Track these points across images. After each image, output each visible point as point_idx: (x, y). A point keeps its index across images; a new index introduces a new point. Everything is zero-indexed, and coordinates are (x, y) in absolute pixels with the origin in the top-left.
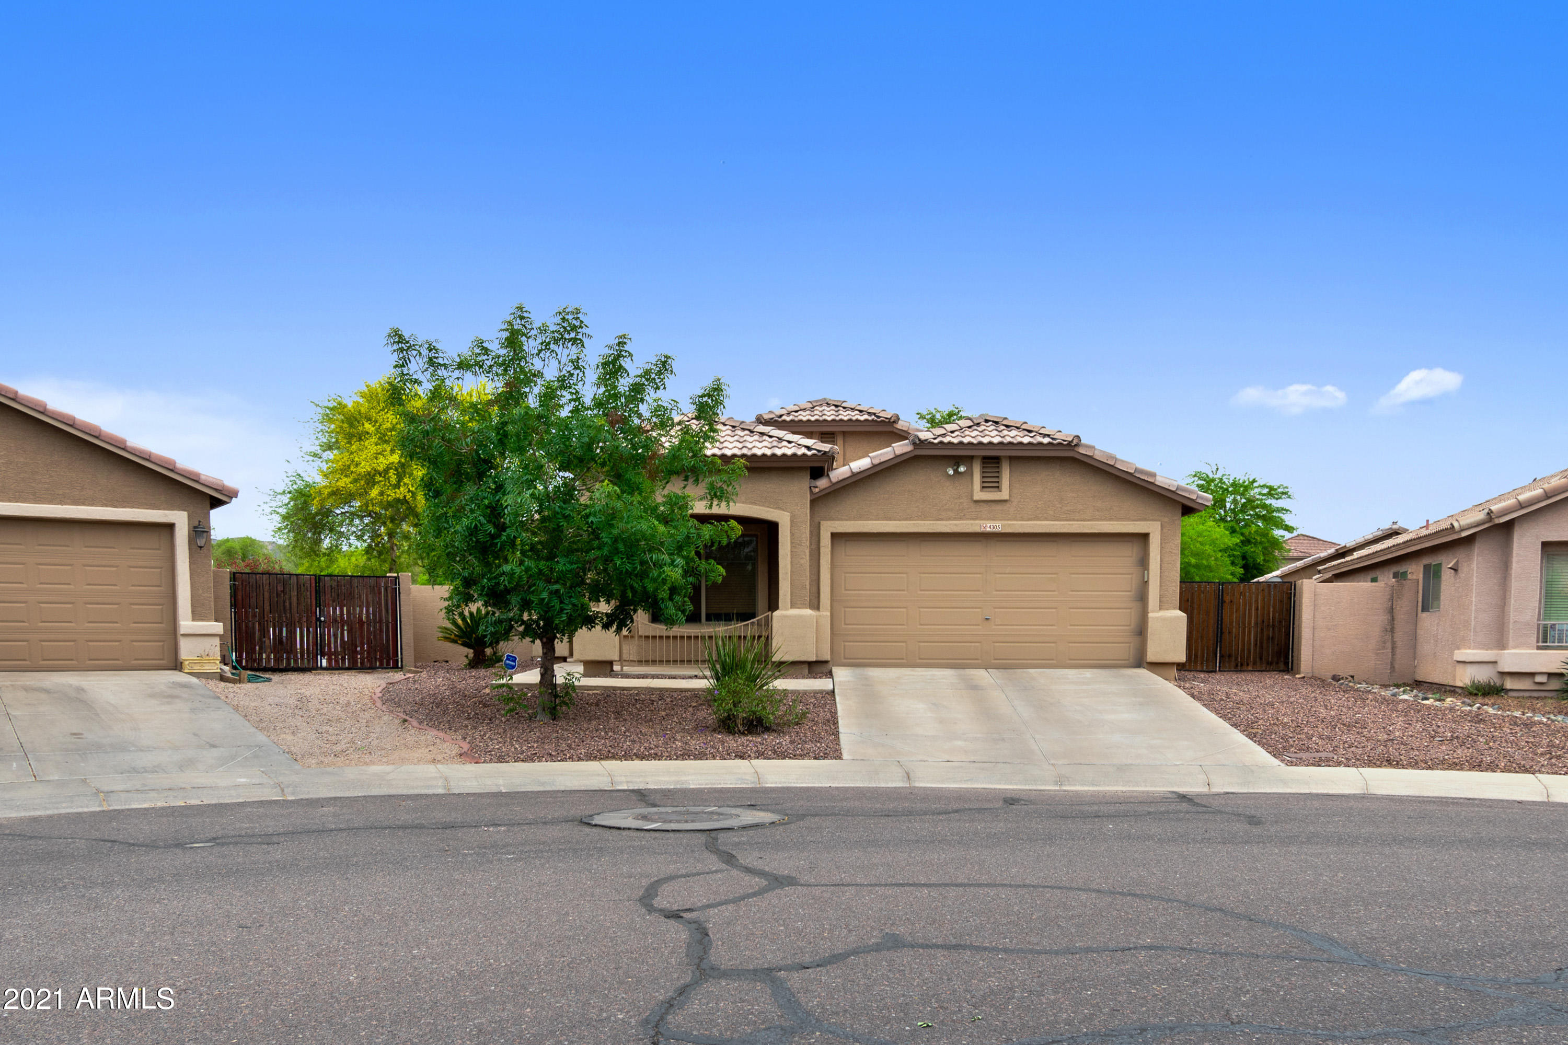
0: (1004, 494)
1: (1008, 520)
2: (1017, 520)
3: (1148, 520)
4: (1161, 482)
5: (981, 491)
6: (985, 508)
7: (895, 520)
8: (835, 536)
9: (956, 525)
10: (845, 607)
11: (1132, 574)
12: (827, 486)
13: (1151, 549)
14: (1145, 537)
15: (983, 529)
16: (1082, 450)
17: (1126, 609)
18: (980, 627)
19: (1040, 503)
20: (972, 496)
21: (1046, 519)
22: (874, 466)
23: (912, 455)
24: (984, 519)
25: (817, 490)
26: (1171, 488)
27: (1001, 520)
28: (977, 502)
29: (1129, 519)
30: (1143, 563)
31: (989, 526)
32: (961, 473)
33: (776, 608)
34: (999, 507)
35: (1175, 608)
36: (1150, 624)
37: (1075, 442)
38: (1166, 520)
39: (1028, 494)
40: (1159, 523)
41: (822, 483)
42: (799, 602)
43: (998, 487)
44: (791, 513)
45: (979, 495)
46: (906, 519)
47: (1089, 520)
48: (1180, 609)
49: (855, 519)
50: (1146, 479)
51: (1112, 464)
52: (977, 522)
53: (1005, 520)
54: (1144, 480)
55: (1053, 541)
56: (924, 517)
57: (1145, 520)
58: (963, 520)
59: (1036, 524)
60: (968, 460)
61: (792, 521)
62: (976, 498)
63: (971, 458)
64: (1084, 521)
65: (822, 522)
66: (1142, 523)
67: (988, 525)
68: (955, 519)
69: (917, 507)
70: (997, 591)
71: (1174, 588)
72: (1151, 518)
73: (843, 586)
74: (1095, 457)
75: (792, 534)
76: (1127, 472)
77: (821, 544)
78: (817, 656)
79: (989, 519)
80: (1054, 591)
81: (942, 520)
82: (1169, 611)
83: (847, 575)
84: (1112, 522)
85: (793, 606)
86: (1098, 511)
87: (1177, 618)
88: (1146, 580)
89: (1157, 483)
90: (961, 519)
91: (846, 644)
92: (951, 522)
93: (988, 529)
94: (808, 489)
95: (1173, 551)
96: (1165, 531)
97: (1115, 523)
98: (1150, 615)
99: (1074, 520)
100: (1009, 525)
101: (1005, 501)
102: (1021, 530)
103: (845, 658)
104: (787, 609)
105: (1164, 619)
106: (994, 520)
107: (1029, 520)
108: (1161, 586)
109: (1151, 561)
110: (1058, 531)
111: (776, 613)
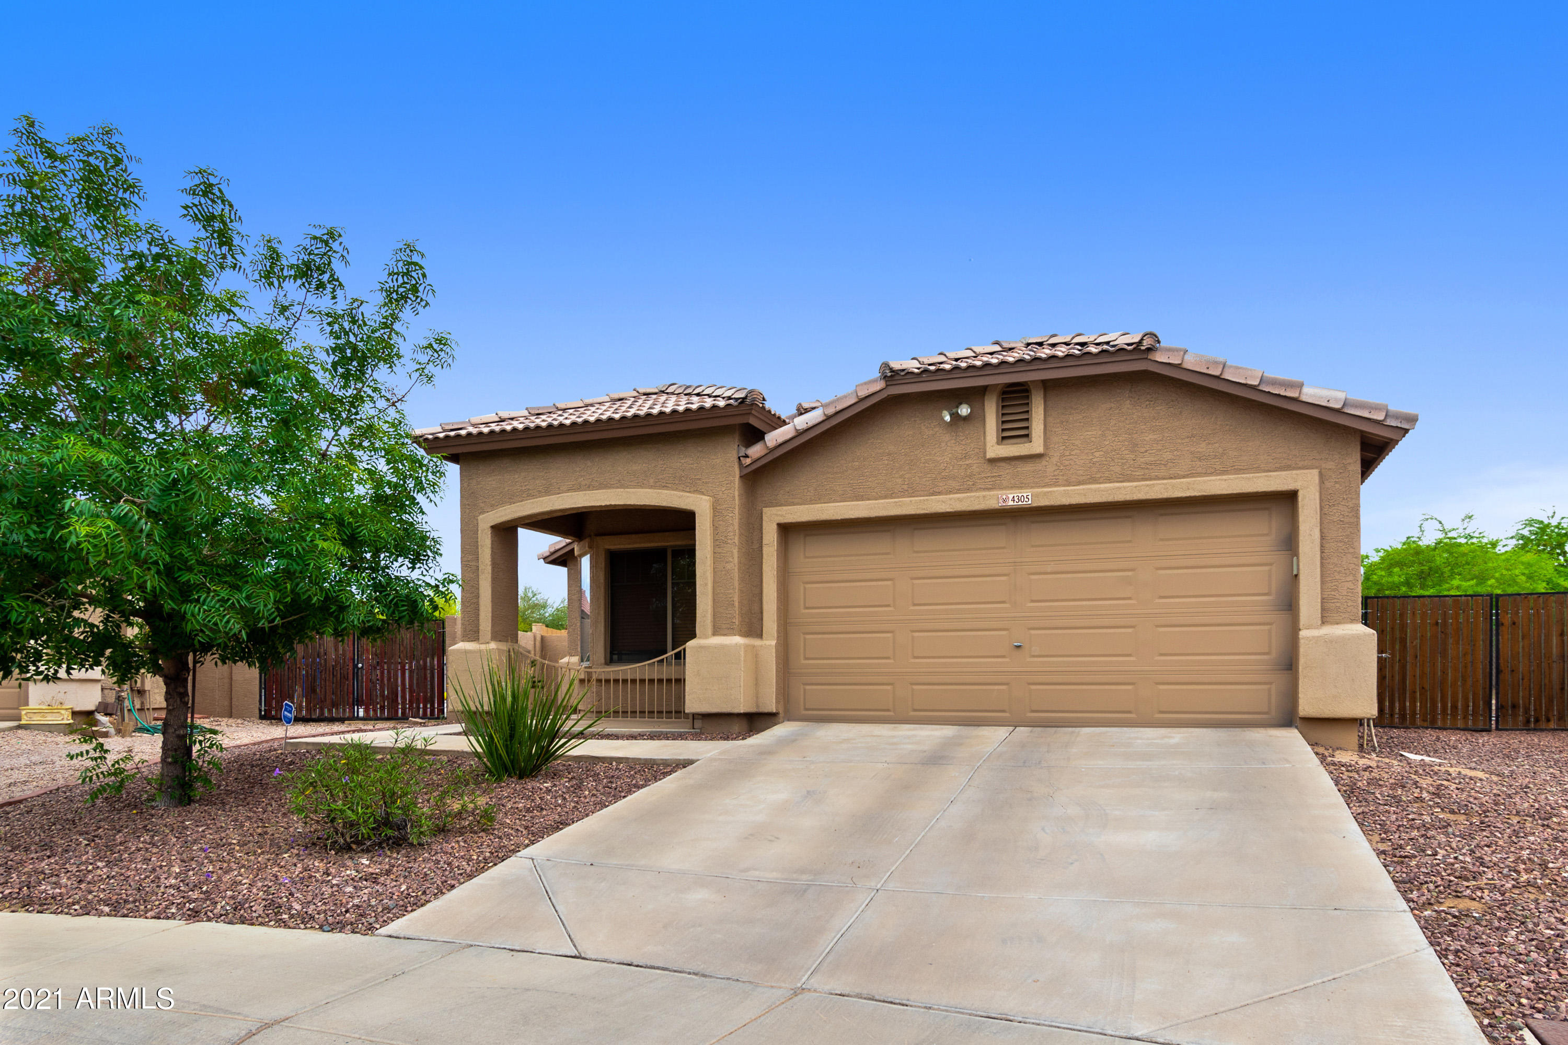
0: (1036, 445)
1: (1044, 487)
2: (1059, 486)
3: (1294, 469)
4: (1311, 396)
5: (998, 443)
6: (1006, 471)
7: (869, 499)
8: (786, 530)
9: (960, 500)
10: (804, 634)
11: (1271, 564)
12: (763, 453)
13: (1301, 519)
14: (1290, 498)
15: (1001, 504)
16: (1160, 357)
17: (1260, 624)
18: (1007, 660)
19: (1097, 454)
20: (985, 453)
21: (1110, 481)
22: (828, 418)
23: (883, 395)
24: (1006, 488)
25: (748, 461)
26: (1333, 405)
27: (1032, 487)
28: (993, 461)
29: (1258, 470)
30: (1290, 544)
31: (1011, 498)
32: (965, 419)
33: (693, 636)
34: (1028, 467)
35: (1352, 621)
36: (1302, 650)
37: (1146, 343)
38: (1331, 465)
39: (1077, 442)
40: (1315, 472)
41: (756, 451)
42: (724, 626)
43: (1027, 436)
44: (713, 497)
45: (995, 449)
46: (885, 497)
47: (1184, 477)
48: (1366, 620)
49: (811, 502)
50: (1283, 393)
51: (1217, 373)
52: (992, 493)
53: (1039, 487)
54: (1279, 395)
55: (1127, 517)
56: (911, 491)
57: (1288, 468)
58: (972, 491)
59: (1090, 489)
60: (975, 395)
61: (714, 509)
62: (990, 454)
63: (982, 392)
64: (1175, 478)
65: (765, 510)
66: (1284, 473)
67: (1011, 496)
68: (959, 491)
69: (901, 477)
70: (1033, 601)
71: (1350, 585)
72: (1300, 464)
73: (802, 603)
74: (1185, 366)
75: (715, 528)
76: (1245, 385)
77: (765, 542)
78: (758, 706)
79: (1013, 487)
80: (1130, 598)
81: (940, 493)
82: (1341, 627)
83: (808, 586)
84: (1224, 477)
85: (716, 632)
86: (1200, 459)
87: (1357, 637)
88: (1295, 572)
89: (1304, 398)
90: (968, 490)
91: (808, 687)
92: (951, 496)
93: (1011, 503)
94: (736, 460)
95: (1346, 520)
96: (1328, 484)
97: (1231, 477)
98: (1303, 634)
99: (1157, 478)
100: (1046, 493)
101: (1039, 456)
102: (1066, 501)
103: (806, 709)
104: (706, 637)
105: (1330, 642)
106: (1021, 488)
107: (1080, 483)
108: (1323, 582)
109: (1301, 538)
110: (1129, 498)
111: (690, 644)
